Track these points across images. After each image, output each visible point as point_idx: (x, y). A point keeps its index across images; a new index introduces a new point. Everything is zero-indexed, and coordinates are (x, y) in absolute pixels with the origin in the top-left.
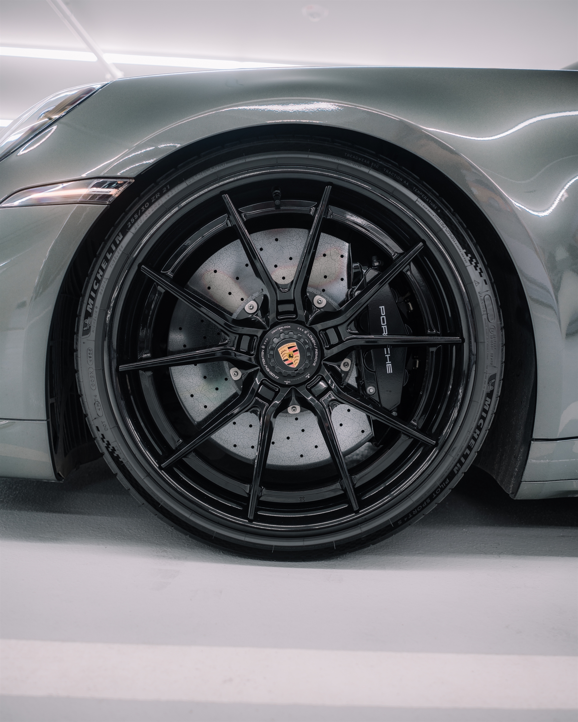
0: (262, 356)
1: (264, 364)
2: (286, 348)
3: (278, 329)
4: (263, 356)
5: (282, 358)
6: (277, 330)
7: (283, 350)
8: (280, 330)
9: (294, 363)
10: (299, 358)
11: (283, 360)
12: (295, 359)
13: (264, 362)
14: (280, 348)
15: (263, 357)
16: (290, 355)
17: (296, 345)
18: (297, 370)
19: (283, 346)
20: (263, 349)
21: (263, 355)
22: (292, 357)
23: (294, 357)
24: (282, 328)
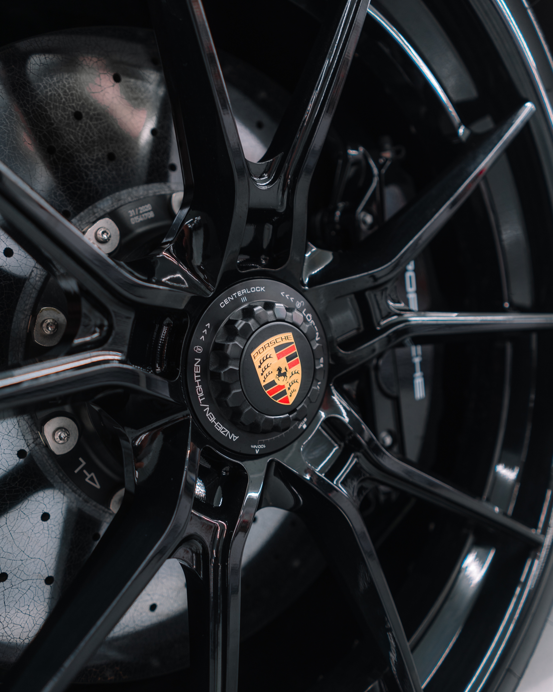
0: (195, 377)
1: (200, 400)
2: (271, 351)
3: (237, 295)
4: (197, 379)
5: (261, 378)
6: (234, 296)
7: (263, 355)
8: (242, 296)
9: (289, 392)
10: (298, 377)
11: (263, 384)
12: (290, 381)
13: (201, 394)
14: (256, 350)
15: (198, 381)
16: (279, 370)
17: (293, 341)
18: (295, 410)
19: (262, 345)
20: (198, 355)
21: (197, 374)
22: (285, 375)
23: (289, 374)
24: (244, 291)
